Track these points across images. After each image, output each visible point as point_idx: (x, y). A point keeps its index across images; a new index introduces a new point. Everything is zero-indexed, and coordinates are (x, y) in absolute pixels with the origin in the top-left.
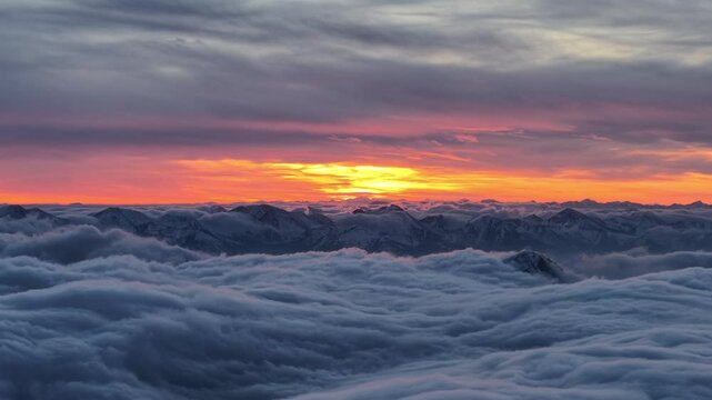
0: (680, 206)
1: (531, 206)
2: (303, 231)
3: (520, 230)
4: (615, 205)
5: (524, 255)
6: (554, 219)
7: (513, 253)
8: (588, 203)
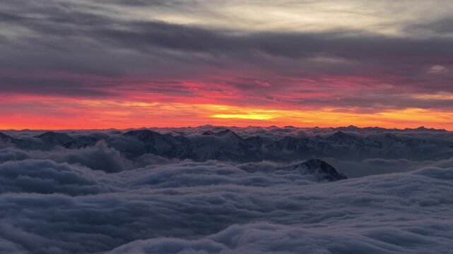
0: (410, 130)
1: (316, 130)
2: (171, 146)
3: (309, 145)
4: (369, 129)
5: (311, 161)
6: (330, 138)
7: (305, 161)
8: (352, 128)
